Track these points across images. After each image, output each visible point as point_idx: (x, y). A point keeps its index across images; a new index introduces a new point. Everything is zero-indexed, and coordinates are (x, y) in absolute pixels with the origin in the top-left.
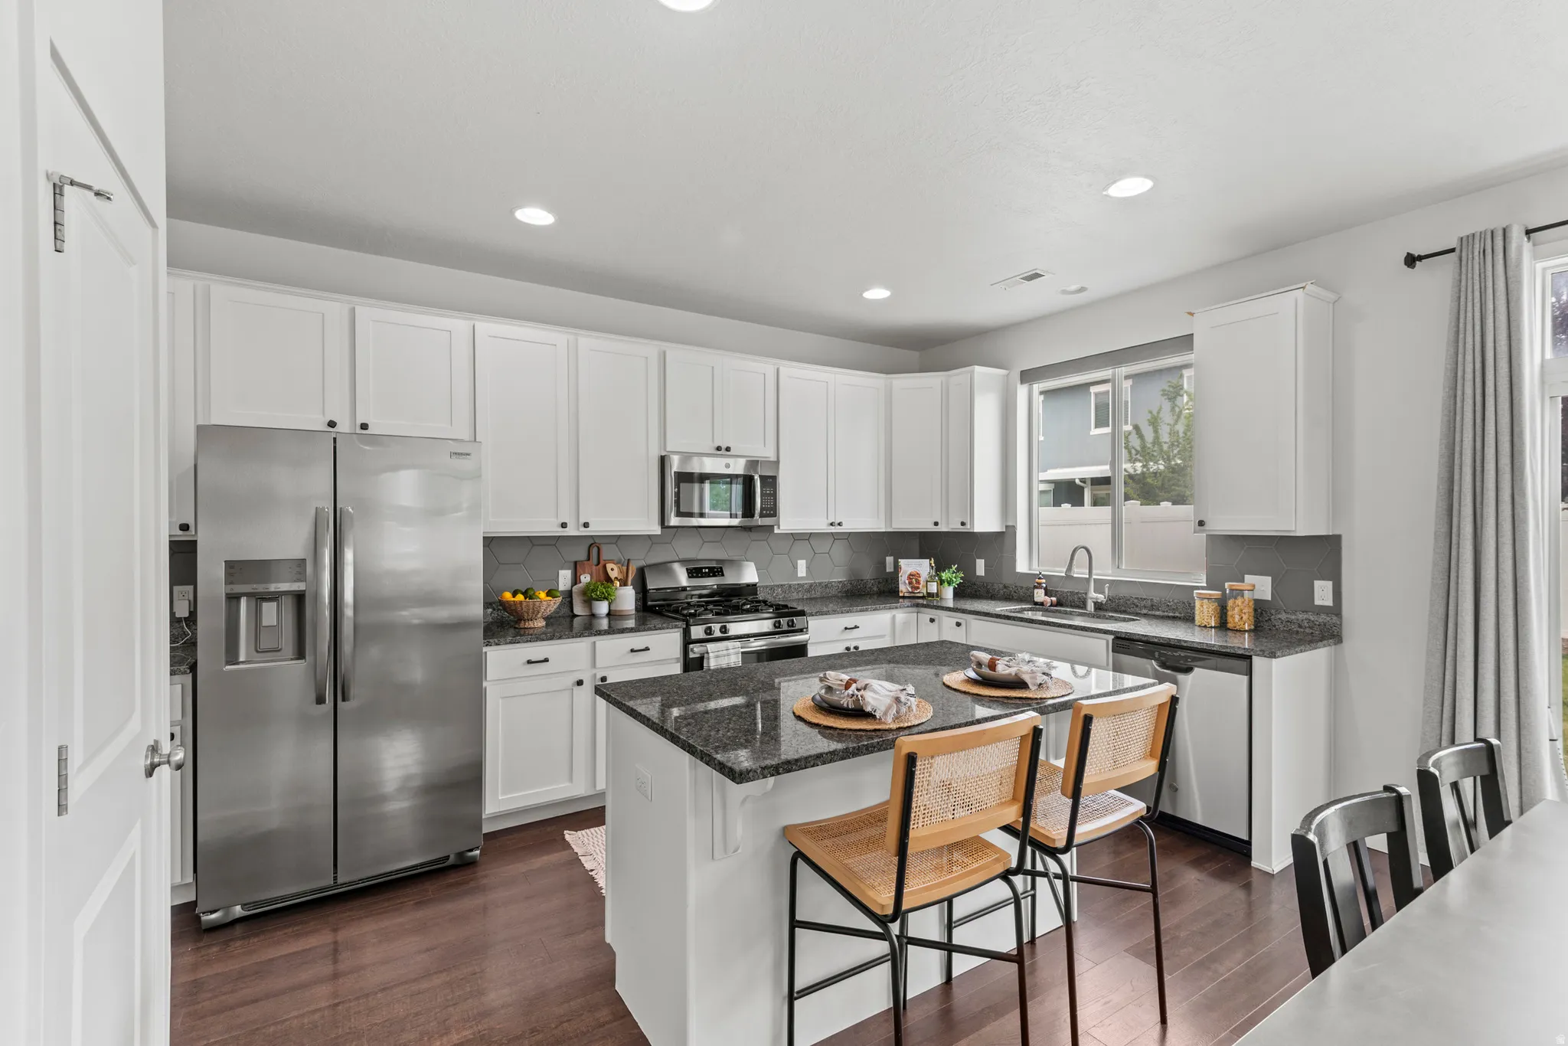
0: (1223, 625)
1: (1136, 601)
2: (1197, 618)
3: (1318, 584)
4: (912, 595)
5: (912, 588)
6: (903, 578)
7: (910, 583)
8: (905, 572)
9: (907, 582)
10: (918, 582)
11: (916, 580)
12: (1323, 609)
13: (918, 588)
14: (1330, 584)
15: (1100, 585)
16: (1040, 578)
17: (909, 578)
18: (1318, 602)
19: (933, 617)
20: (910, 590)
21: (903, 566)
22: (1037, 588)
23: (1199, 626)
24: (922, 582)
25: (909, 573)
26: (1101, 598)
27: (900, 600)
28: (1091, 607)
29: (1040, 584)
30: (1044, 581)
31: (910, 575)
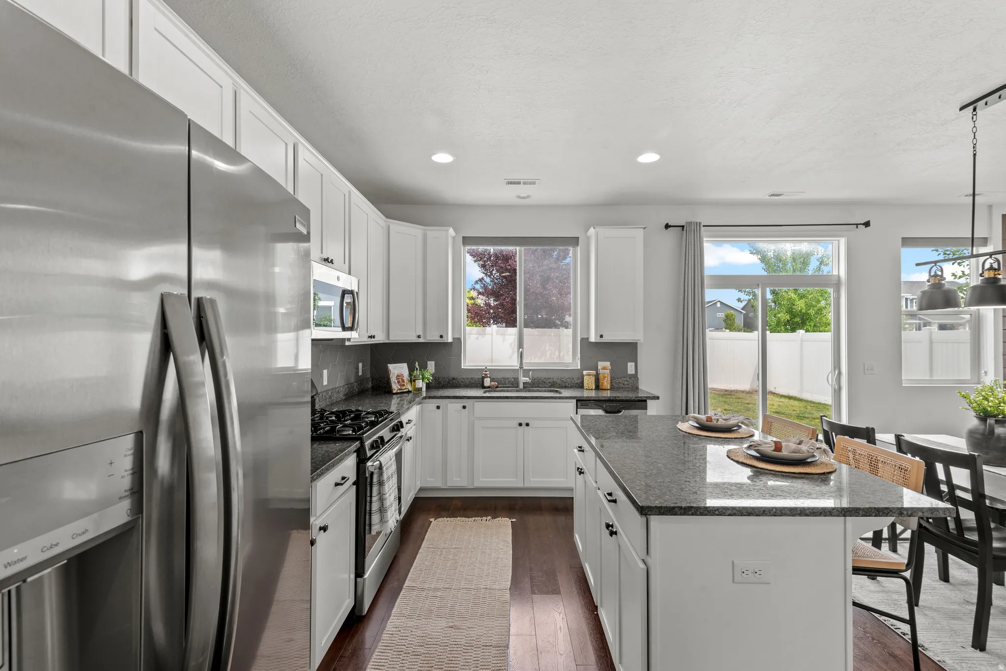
0: (598, 387)
1: (544, 380)
2: (585, 385)
3: (629, 364)
4: (401, 391)
5: (400, 385)
6: (393, 379)
7: (399, 382)
8: (394, 374)
9: (396, 381)
10: (403, 381)
11: (402, 379)
12: (631, 376)
13: (404, 385)
14: (634, 363)
15: (526, 373)
16: (486, 371)
17: (397, 379)
18: (629, 372)
19: (438, 405)
20: (399, 387)
21: (391, 370)
22: (485, 378)
23: (587, 389)
24: (405, 381)
25: (396, 375)
26: (527, 379)
27: (394, 396)
28: (521, 386)
29: (486, 375)
30: (488, 373)
31: (397, 376)
